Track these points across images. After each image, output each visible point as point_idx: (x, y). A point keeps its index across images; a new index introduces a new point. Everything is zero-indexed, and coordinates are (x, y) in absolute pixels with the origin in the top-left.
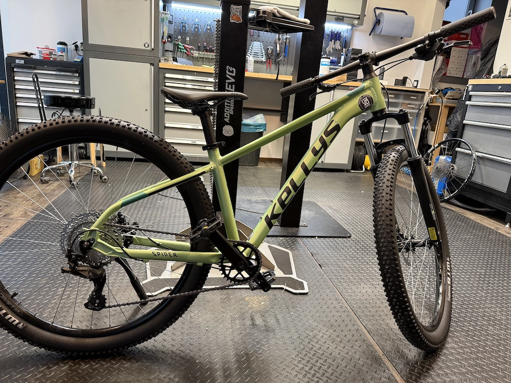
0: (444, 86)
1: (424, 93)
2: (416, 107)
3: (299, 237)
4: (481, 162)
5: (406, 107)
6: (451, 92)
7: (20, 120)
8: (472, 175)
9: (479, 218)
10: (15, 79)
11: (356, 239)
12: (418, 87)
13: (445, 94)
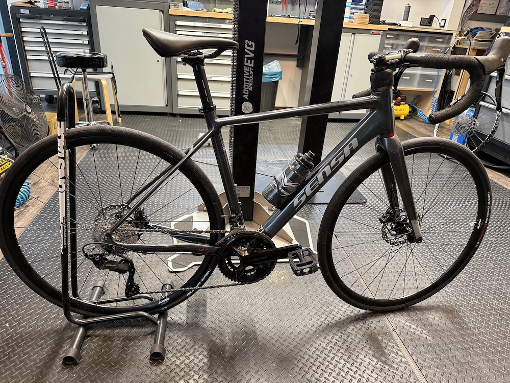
0: (474, 24)
1: (451, 34)
2: (442, 51)
3: (316, 204)
4: (504, 118)
5: (431, 50)
6: (480, 33)
7: (32, 75)
8: (493, 132)
9: (497, 176)
10: (22, 30)
11: (371, 205)
12: (446, 28)
13: (474, 35)
